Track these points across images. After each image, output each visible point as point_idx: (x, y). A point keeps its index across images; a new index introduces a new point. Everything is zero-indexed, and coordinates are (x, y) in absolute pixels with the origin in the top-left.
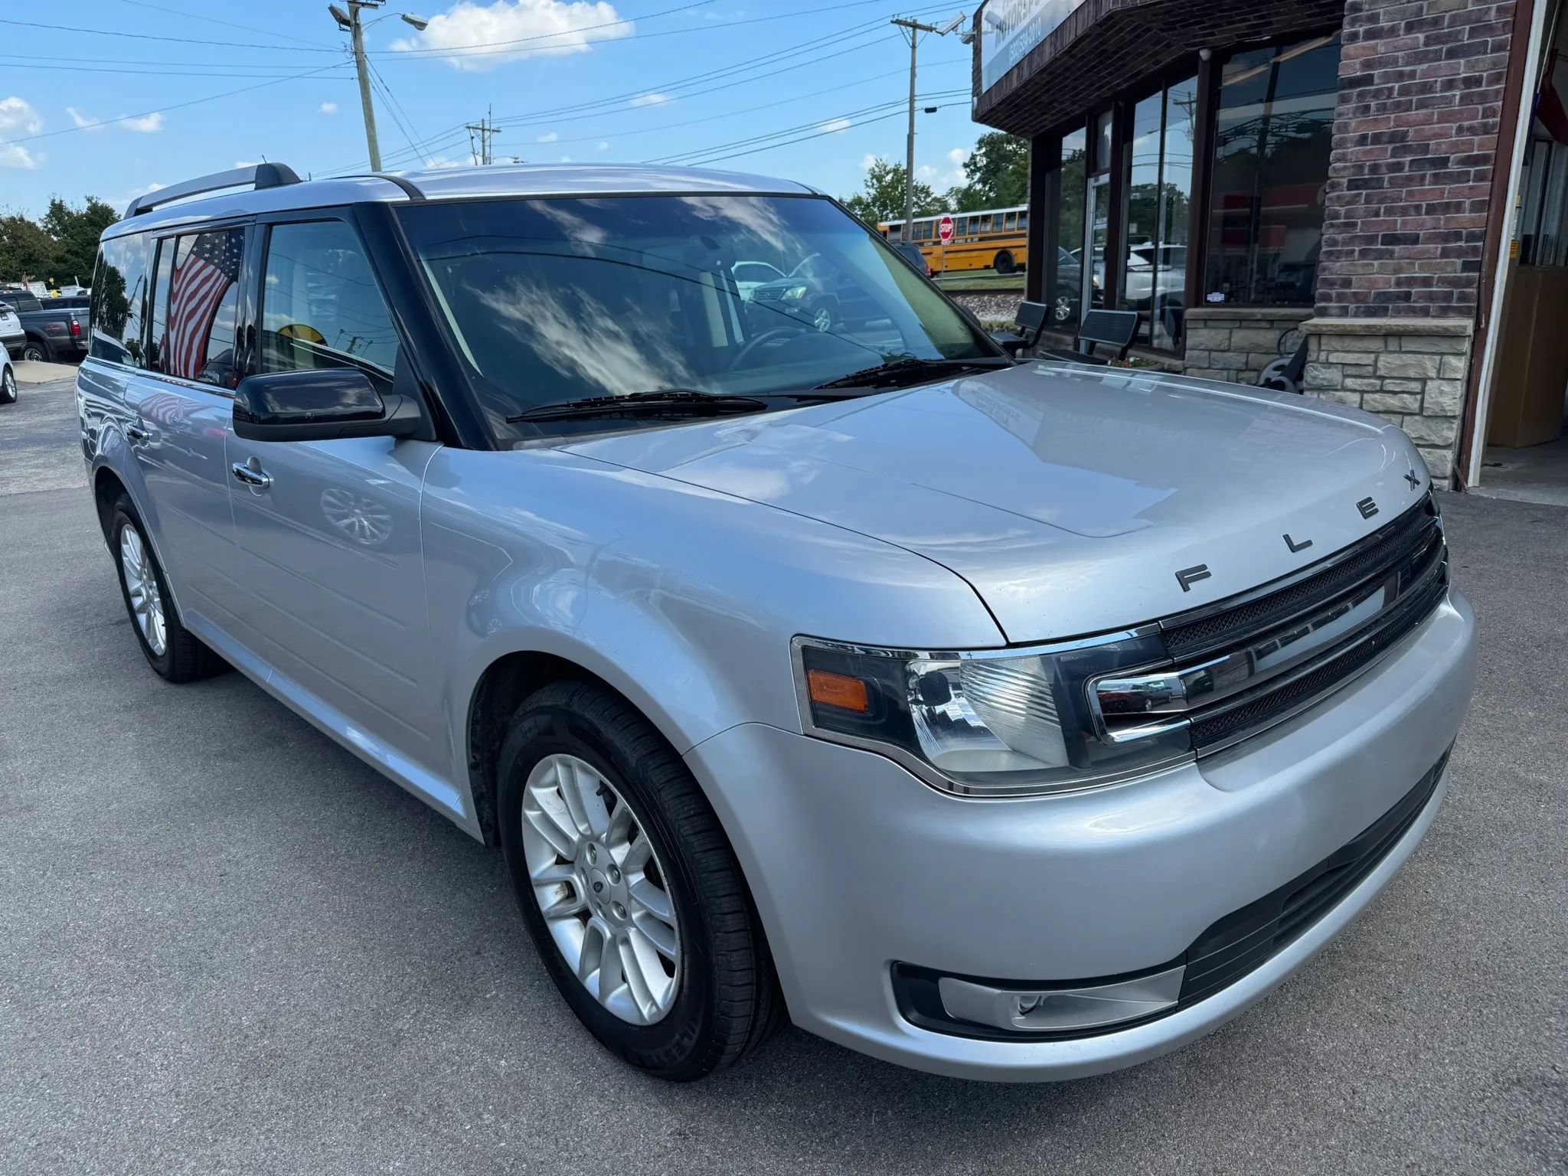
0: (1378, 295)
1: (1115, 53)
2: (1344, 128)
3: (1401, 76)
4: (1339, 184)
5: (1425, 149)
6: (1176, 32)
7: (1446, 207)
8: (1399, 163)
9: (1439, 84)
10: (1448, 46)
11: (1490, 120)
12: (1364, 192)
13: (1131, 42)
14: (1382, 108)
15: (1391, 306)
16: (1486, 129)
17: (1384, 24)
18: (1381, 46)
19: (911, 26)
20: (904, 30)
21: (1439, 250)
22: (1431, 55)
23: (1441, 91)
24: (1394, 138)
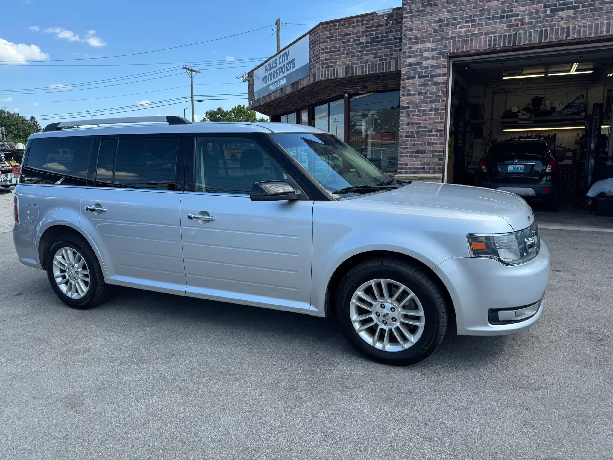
0: (416, 168)
1: (316, 92)
2: (403, 120)
3: (417, 107)
4: (402, 136)
5: (426, 127)
6: (339, 88)
7: (433, 143)
8: (419, 131)
9: (428, 110)
10: (430, 100)
11: (442, 120)
12: (410, 139)
13: (323, 89)
14: (413, 115)
15: (419, 171)
16: (441, 123)
17: (412, 92)
18: (412, 98)
19: (190, 70)
20: (188, 71)
21: (432, 155)
22: (425, 102)
23: (429, 112)
24: (417, 124)
